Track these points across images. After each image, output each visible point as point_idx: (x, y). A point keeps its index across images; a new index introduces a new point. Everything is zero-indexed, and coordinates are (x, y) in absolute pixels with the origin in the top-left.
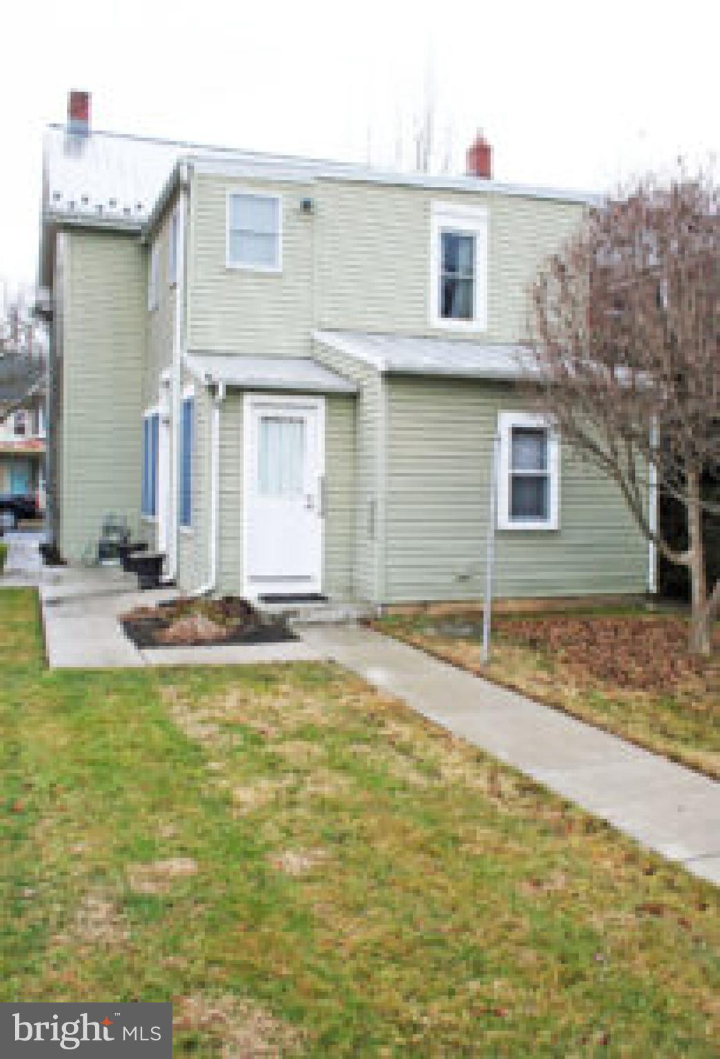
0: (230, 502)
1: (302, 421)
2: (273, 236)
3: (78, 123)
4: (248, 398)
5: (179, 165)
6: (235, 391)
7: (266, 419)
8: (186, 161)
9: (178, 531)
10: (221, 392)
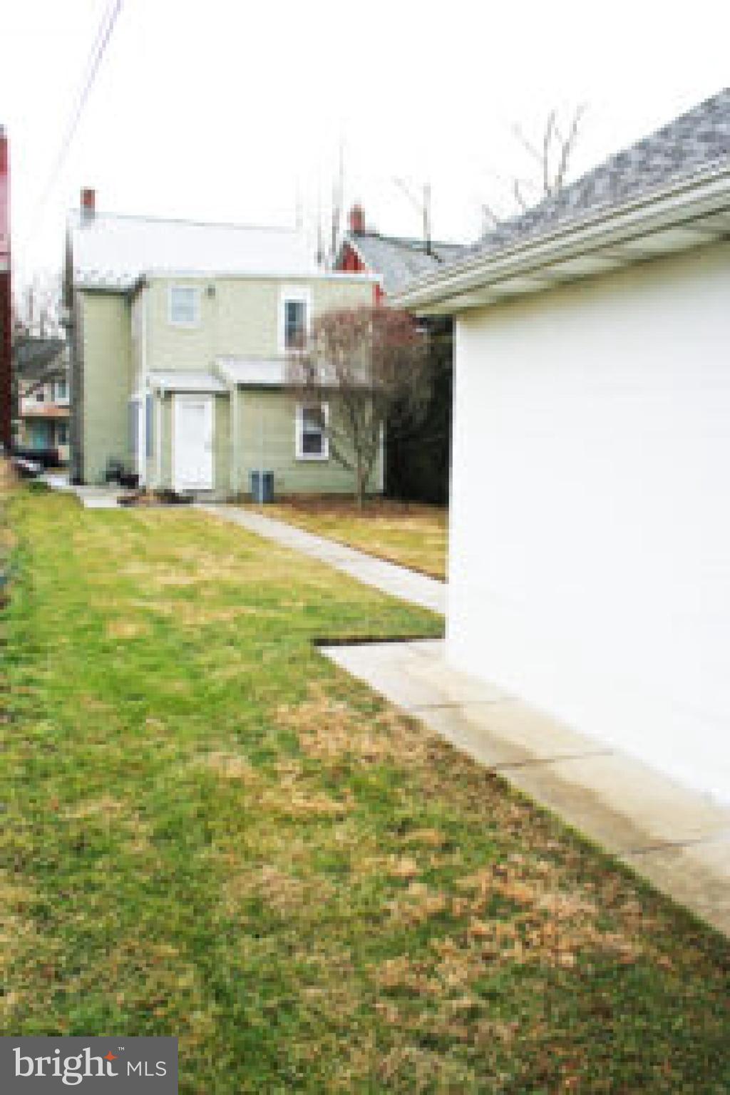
0: (168, 448)
1: (203, 407)
2: (194, 308)
4: (176, 397)
6: (169, 394)
10: (163, 394)
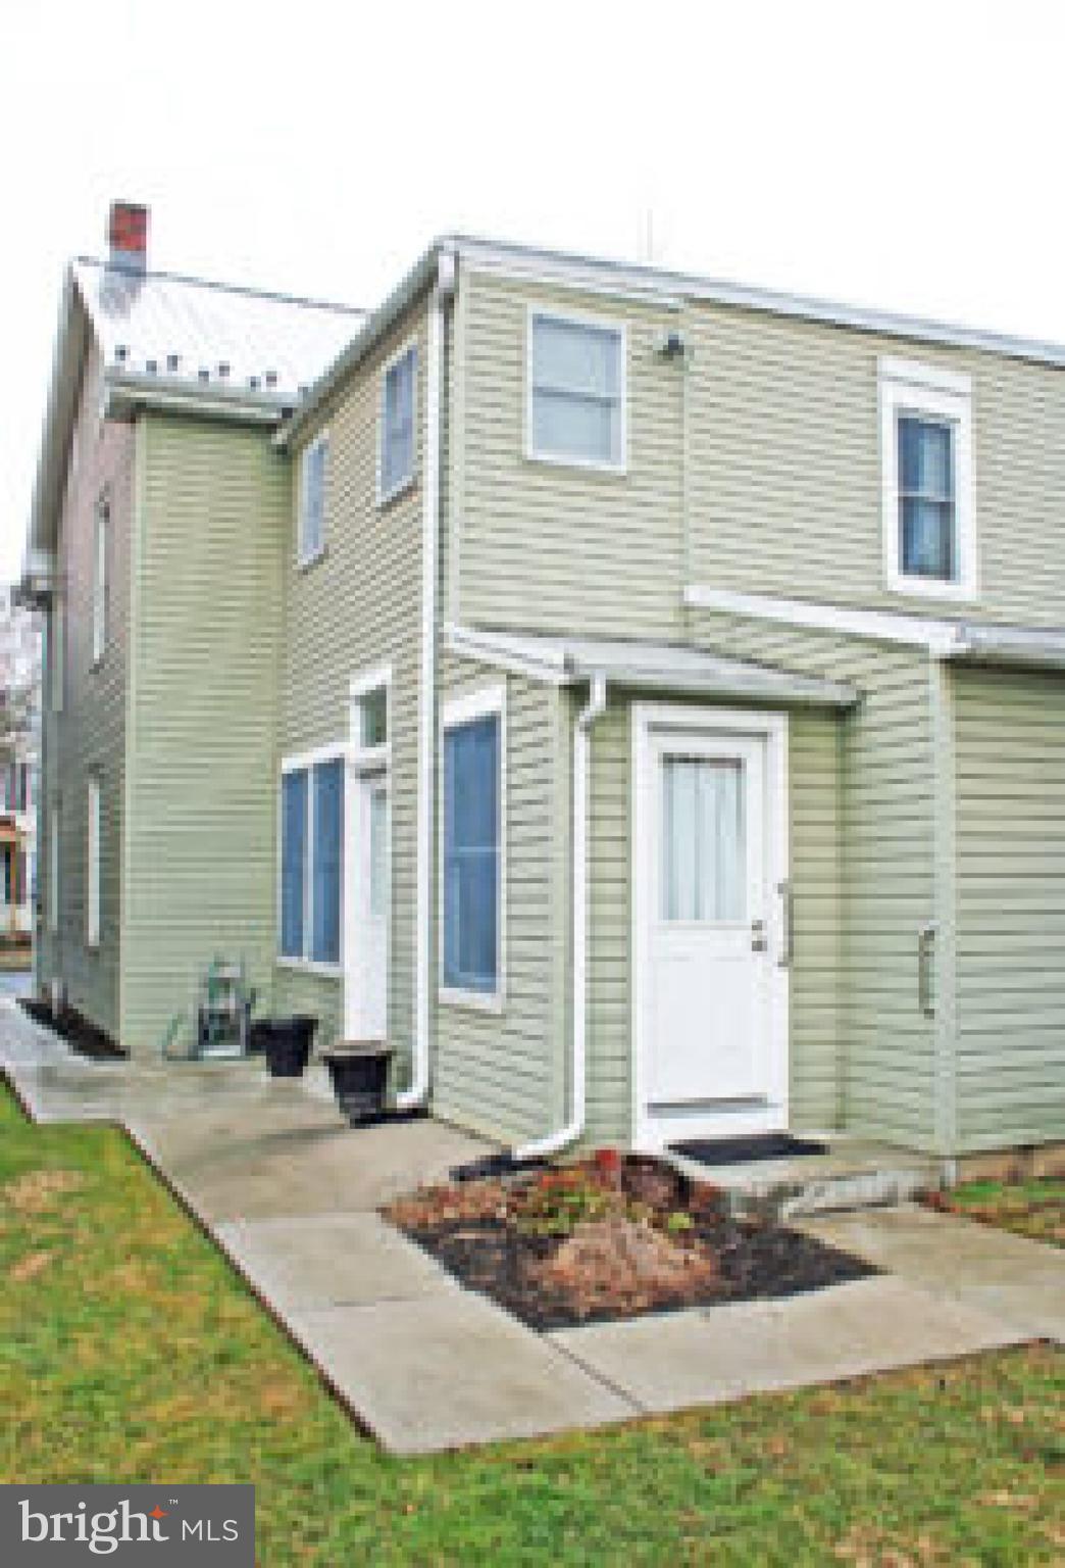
1: (737, 764)
2: (609, 404)
3: (127, 257)
4: (642, 713)
5: (436, 250)
6: (622, 695)
7: (669, 760)
8: (450, 245)
9: (434, 1001)
10: (598, 695)
